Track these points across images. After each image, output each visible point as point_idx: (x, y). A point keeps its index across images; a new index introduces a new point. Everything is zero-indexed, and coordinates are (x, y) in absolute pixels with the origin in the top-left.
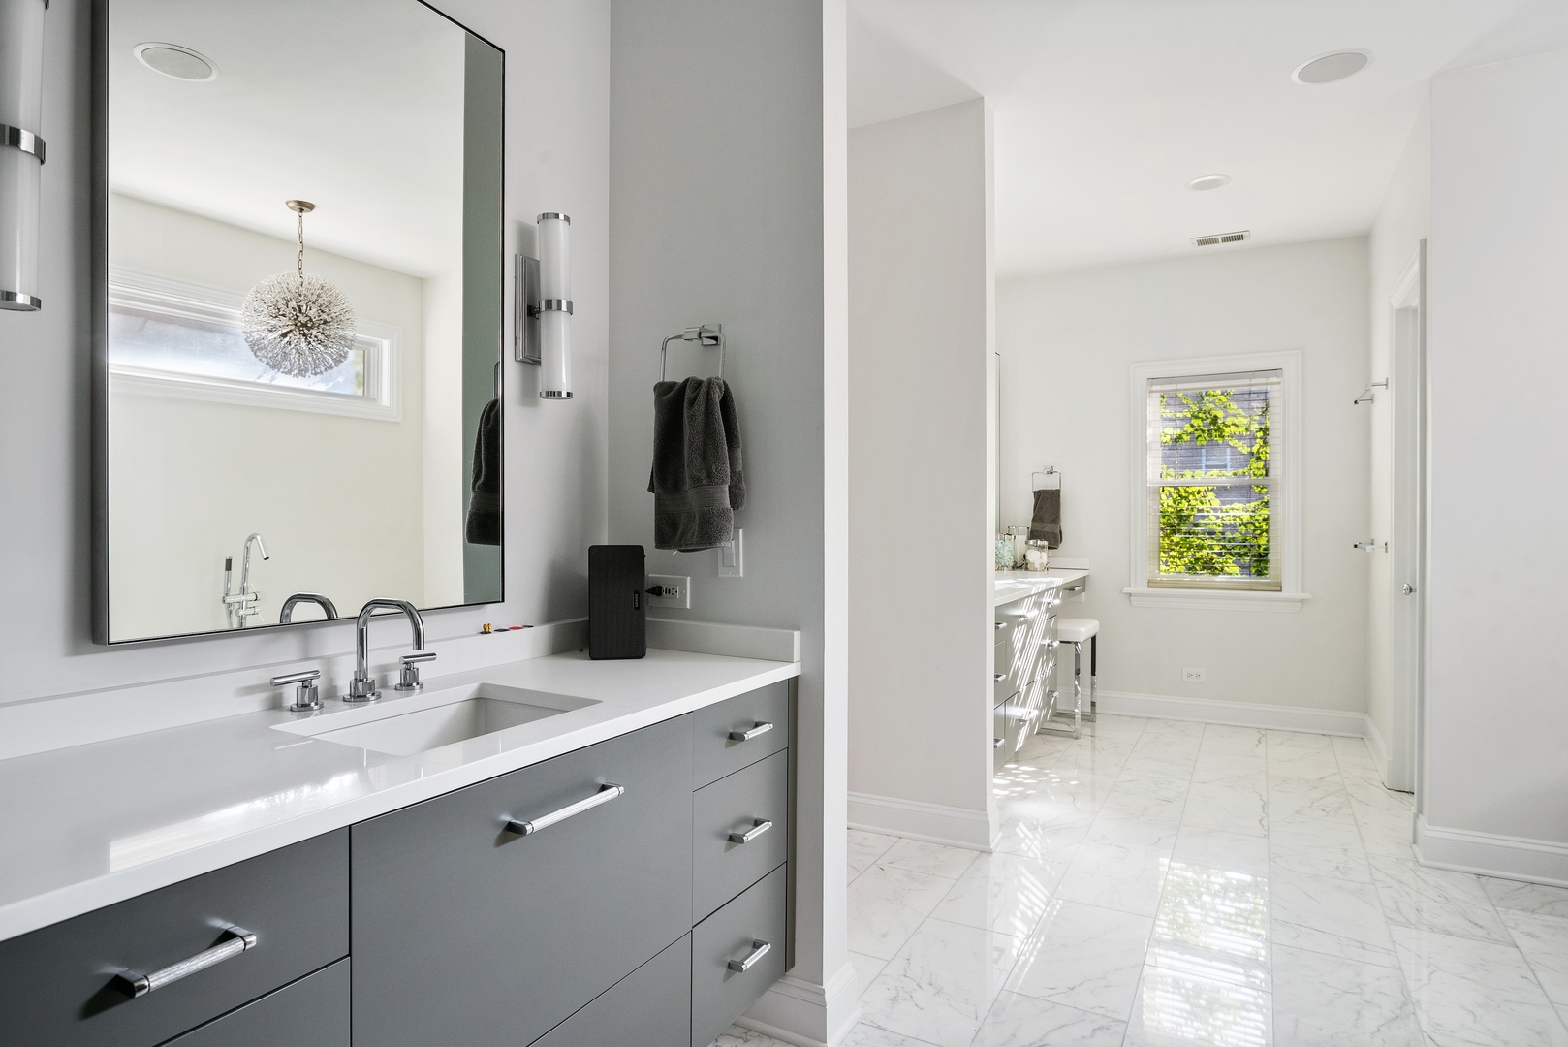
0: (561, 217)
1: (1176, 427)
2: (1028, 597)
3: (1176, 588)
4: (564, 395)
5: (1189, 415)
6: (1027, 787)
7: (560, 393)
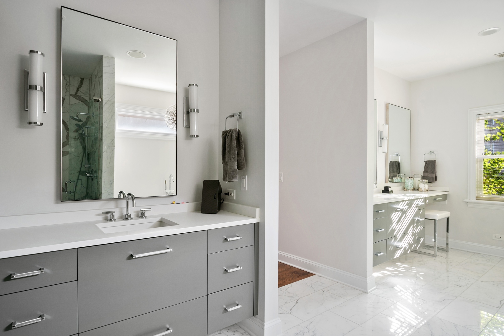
0: (195, 85)
1: (492, 134)
2: (403, 201)
3: (490, 200)
4: (196, 136)
5: (499, 128)
6: (400, 272)
7: (194, 136)
